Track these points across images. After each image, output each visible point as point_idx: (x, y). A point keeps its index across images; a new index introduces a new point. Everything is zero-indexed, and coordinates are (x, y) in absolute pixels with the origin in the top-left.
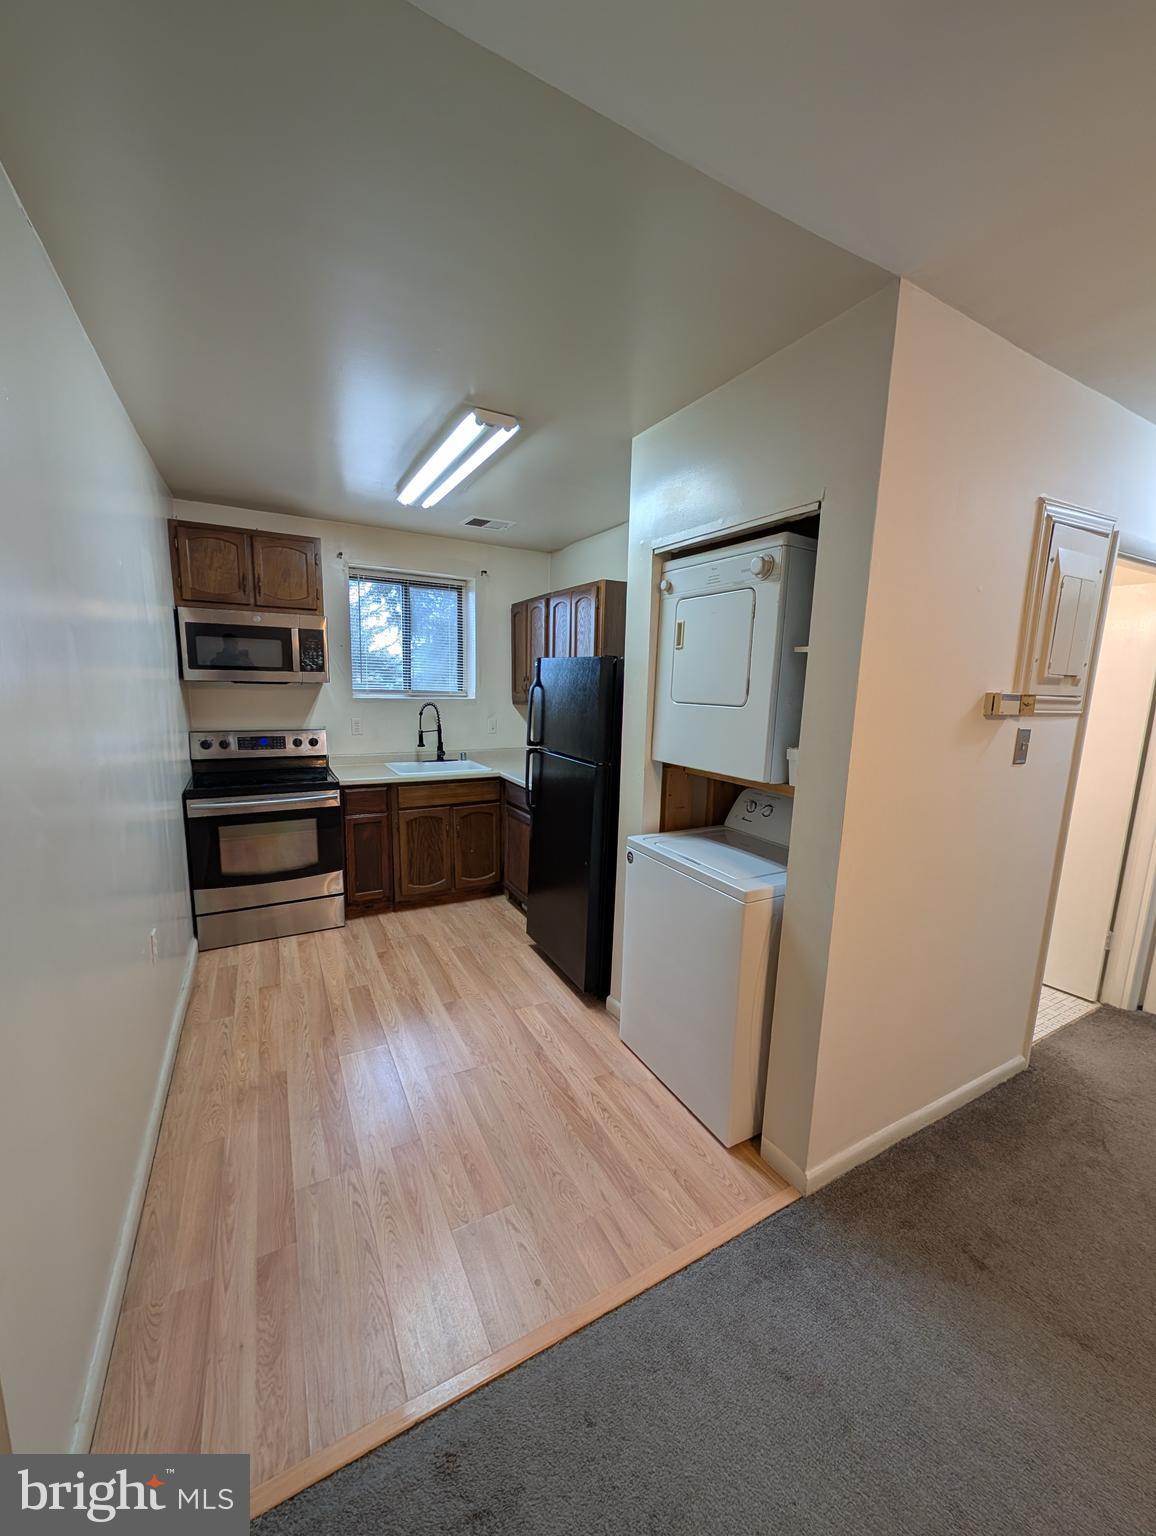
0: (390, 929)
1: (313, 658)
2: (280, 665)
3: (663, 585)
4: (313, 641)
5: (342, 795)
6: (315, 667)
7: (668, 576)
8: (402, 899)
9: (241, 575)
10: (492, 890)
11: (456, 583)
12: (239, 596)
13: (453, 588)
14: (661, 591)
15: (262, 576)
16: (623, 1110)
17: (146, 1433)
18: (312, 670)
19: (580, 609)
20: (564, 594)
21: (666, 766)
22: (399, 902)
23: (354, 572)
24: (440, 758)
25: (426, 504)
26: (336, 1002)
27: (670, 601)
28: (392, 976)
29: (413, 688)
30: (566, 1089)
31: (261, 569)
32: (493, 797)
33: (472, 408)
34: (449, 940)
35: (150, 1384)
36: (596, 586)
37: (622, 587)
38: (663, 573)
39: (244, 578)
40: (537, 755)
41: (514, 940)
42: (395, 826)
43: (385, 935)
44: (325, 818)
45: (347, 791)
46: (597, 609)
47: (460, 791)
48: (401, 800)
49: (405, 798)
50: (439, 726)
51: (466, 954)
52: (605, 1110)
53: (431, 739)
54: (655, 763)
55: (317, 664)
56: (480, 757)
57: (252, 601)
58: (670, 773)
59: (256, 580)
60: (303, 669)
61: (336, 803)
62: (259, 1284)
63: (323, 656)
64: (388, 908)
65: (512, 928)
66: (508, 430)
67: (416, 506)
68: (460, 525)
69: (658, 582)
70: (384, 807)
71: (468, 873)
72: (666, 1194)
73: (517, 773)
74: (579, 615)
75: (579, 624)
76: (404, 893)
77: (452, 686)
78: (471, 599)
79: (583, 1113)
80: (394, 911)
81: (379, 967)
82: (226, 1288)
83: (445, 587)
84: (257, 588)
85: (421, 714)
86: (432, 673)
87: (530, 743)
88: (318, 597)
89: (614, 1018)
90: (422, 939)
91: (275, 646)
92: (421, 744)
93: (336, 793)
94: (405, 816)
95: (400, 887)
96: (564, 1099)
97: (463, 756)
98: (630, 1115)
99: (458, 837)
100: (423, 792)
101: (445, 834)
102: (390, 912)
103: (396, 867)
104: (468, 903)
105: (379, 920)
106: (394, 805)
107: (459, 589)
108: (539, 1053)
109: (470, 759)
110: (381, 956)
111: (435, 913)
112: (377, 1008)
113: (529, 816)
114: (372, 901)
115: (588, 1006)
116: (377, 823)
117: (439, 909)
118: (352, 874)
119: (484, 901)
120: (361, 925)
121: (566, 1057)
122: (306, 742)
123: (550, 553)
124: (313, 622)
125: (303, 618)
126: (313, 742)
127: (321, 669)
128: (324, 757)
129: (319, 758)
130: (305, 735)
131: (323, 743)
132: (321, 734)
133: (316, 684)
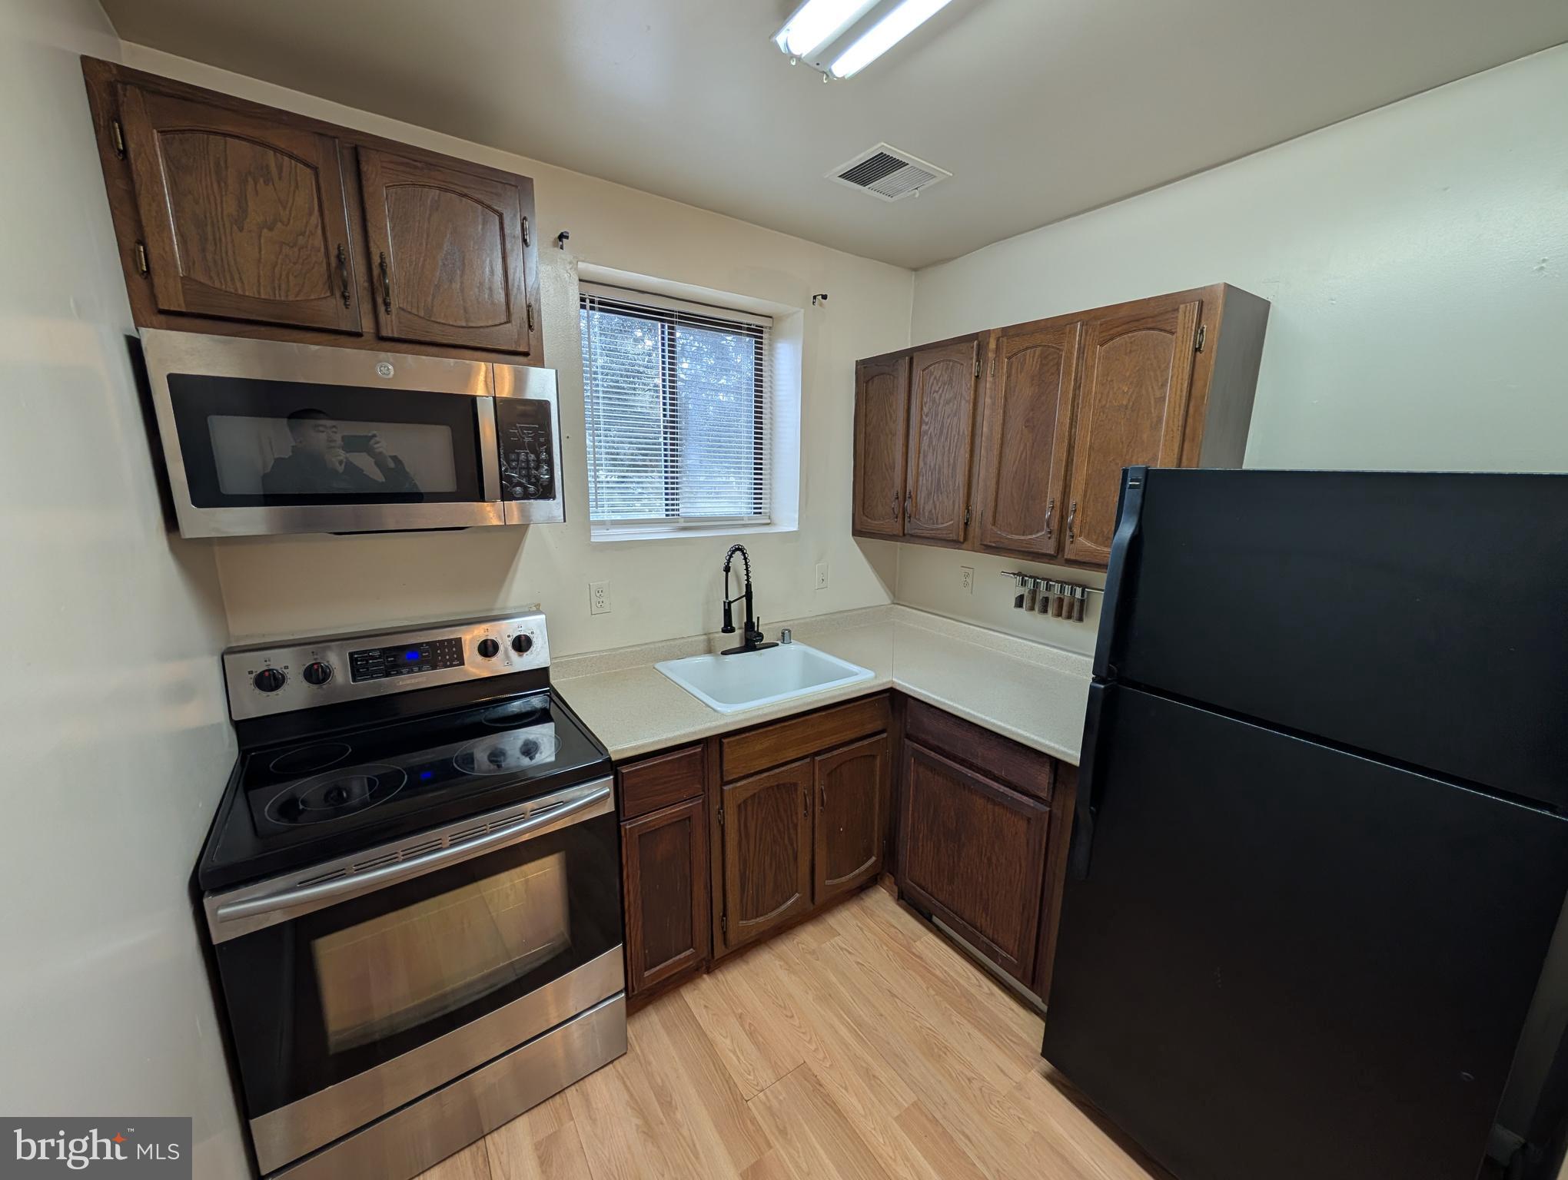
1: (528, 468)
2: (451, 488)
6: (532, 488)
9: (334, 252)
11: (755, 321)
12: (331, 311)
13: (747, 329)
15: (391, 260)
18: (527, 496)
29: (685, 510)
32: (878, 725)
39: (341, 261)
42: (715, 819)
45: (625, 770)
50: (748, 586)
55: (537, 482)
57: (367, 326)
59: (376, 271)
60: (506, 495)
61: (604, 807)
63: (550, 462)
70: (696, 787)
78: (783, 350)
84: (377, 290)
85: (728, 569)
91: (434, 442)
92: (729, 627)
93: (605, 784)
94: (735, 794)
95: (724, 933)
97: (786, 635)
99: (823, 811)
101: (801, 811)
103: (717, 897)
105: (681, 1000)
107: (759, 332)
109: (797, 640)
114: (673, 975)
116: (686, 819)
122: (505, 644)
123: (915, 270)
124: (520, 381)
125: (505, 371)
126: (522, 644)
127: (546, 491)
128: (545, 671)
129: (539, 678)
130: (504, 632)
131: (540, 643)
132: (533, 625)
133: (521, 529)
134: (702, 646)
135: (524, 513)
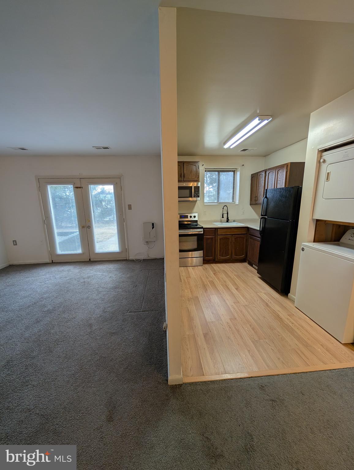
0: (215, 268)
2: (189, 196)
3: (322, 160)
4: (197, 188)
5: (204, 230)
7: (324, 157)
8: (217, 260)
10: (243, 261)
11: (233, 170)
12: (180, 179)
13: (232, 171)
14: (320, 163)
16: (299, 325)
17: (190, 357)
18: (196, 197)
19: (279, 173)
20: (272, 169)
21: (317, 221)
22: (217, 261)
23: (206, 170)
24: (227, 221)
25: (231, 147)
26: (206, 283)
27: (324, 166)
28: (218, 279)
29: (219, 201)
30: (278, 316)
31: (185, 172)
32: (245, 233)
33: (258, 116)
34: (232, 272)
35: (188, 349)
36: (287, 165)
37: (302, 164)
38: (321, 157)
39: (181, 174)
40: (264, 219)
41: (252, 275)
42: (216, 240)
43: (214, 269)
44: (199, 237)
45: (205, 229)
46: (287, 172)
47: (235, 231)
48: (218, 233)
49: (219, 232)
50: (228, 212)
51: (238, 277)
52: (293, 324)
53: (225, 216)
54: (313, 220)
55: (197, 195)
56: (239, 221)
57: (183, 180)
58: (319, 223)
59: (184, 174)
60: (194, 197)
61: (202, 233)
62: (205, 338)
63: (199, 193)
64: (213, 262)
65: (252, 272)
66: (268, 120)
67: (229, 148)
68: (239, 152)
69: (319, 160)
70: (214, 234)
71: (236, 255)
72: (319, 349)
73: (256, 226)
74: (279, 175)
75: (278, 178)
76: (218, 258)
77: (231, 201)
78: (238, 174)
79: (285, 323)
80: (215, 263)
81: (215, 277)
82: (198, 337)
83: (230, 171)
84: (184, 176)
85: (223, 209)
86: (226, 197)
87: (262, 215)
88: (198, 177)
89: (293, 301)
90: (224, 271)
91: (187, 191)
92: (223, 217)
93: (202, 230)
94: (219, 237)
95: (217, 257)
96: (278, 318)
97: (234, 221)
98: (303, 327)
99: (234, 244)
100: (225, 230)
101: (230, 243)
102: (214, 263)
103: (216, 251)
104: (235, 264)
105: (211, 265)
106: (217, 234)
107: (234, 171)
108: (267, 305)
109: (236, 222)
110: (214, 274)
111: (226, 265)
112: (216, 286)
113: (260, 239)
114: (209, 260)
115: (281, 296)
116: (212, 238)
117: (227, 264)
118: (205, 252)
119: (240, 263)
120: (207, 266)
121: (277, 308)
122: (193, 217)
123: (265, 156)
124: (197, 184)
125: (196, 183)
126: (195, 217)
127: (199, 197)
128: (197, 221)
129: (196, 221)
130: (193, 215)
131: (197, 217)
132: (196, 215)
133: (196, 201)
134: (220, 221)
135: (196, 199)
